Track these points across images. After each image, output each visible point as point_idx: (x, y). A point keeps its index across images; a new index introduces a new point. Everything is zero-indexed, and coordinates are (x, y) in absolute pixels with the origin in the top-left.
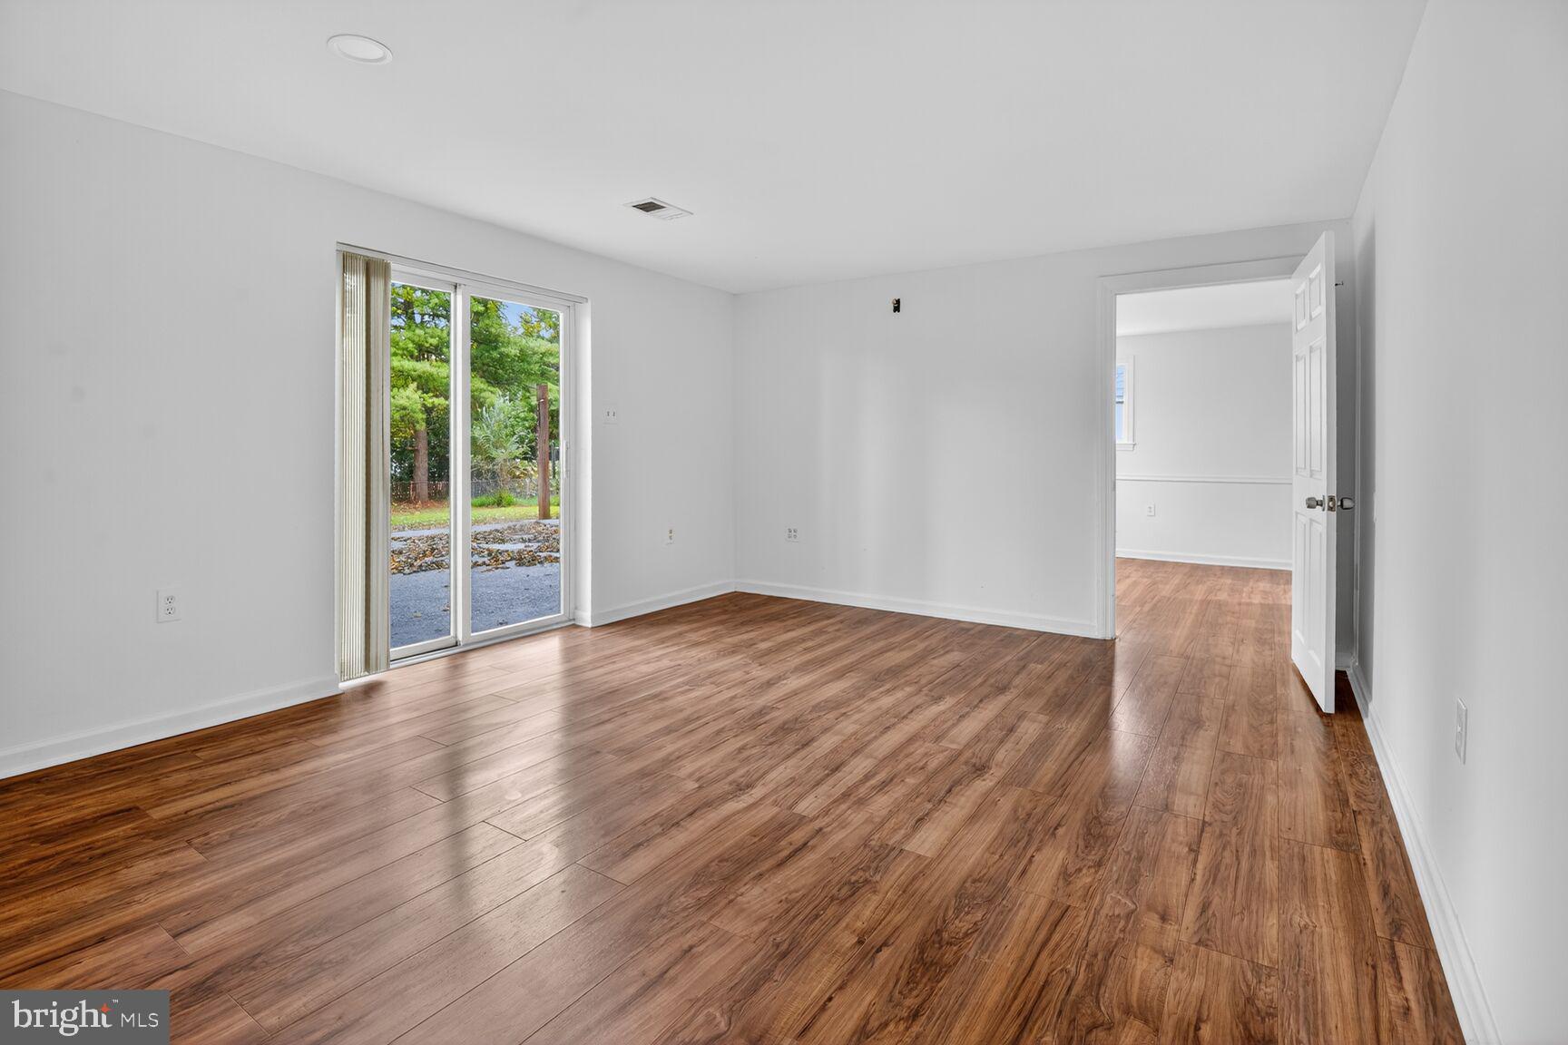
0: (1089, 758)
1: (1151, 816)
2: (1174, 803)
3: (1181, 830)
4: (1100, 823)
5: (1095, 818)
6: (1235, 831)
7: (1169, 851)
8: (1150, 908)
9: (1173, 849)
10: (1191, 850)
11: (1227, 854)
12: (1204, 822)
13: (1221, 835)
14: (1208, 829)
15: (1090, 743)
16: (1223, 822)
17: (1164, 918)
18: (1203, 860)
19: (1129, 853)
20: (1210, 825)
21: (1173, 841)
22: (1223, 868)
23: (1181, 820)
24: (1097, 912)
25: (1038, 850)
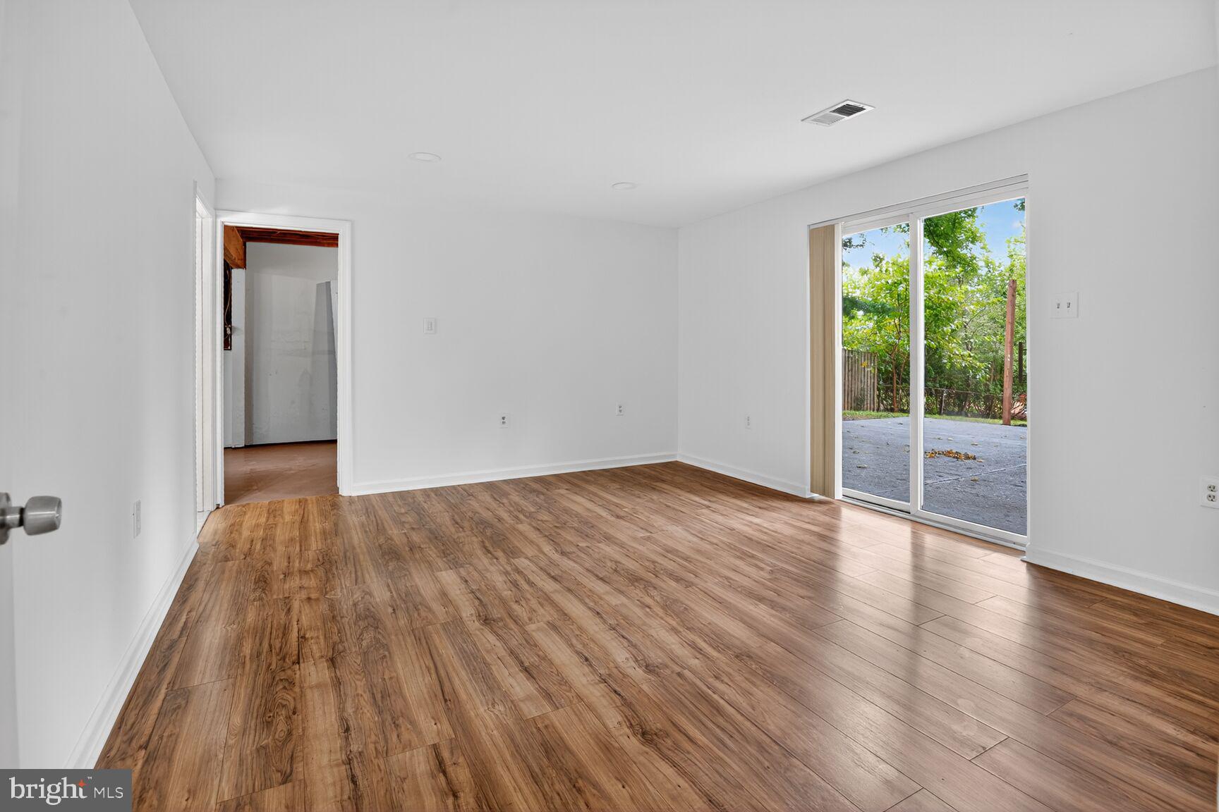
0: (427, 679)
1: (341, 648)
2: (328, 668)
3: (315, 647)
4: (371, 626)
5: (377, 628)
6: (273, 667)
7: (318, 629)
8: (318, 600)
9: (316, 632)
10: (303, 637)
11: (278, 646)
12: (299, 663)
13: (284, 659)
14: (295, 658)
15: (446, 701)
16: (284, 670)
17: (309, 599)
18: (294, 635)
19: (342, 617)
20: (294, 663)
21: (318, 637)
22: (281, 635)
23: (317, 655)
24: (342, 588)
25: (392, 597)
